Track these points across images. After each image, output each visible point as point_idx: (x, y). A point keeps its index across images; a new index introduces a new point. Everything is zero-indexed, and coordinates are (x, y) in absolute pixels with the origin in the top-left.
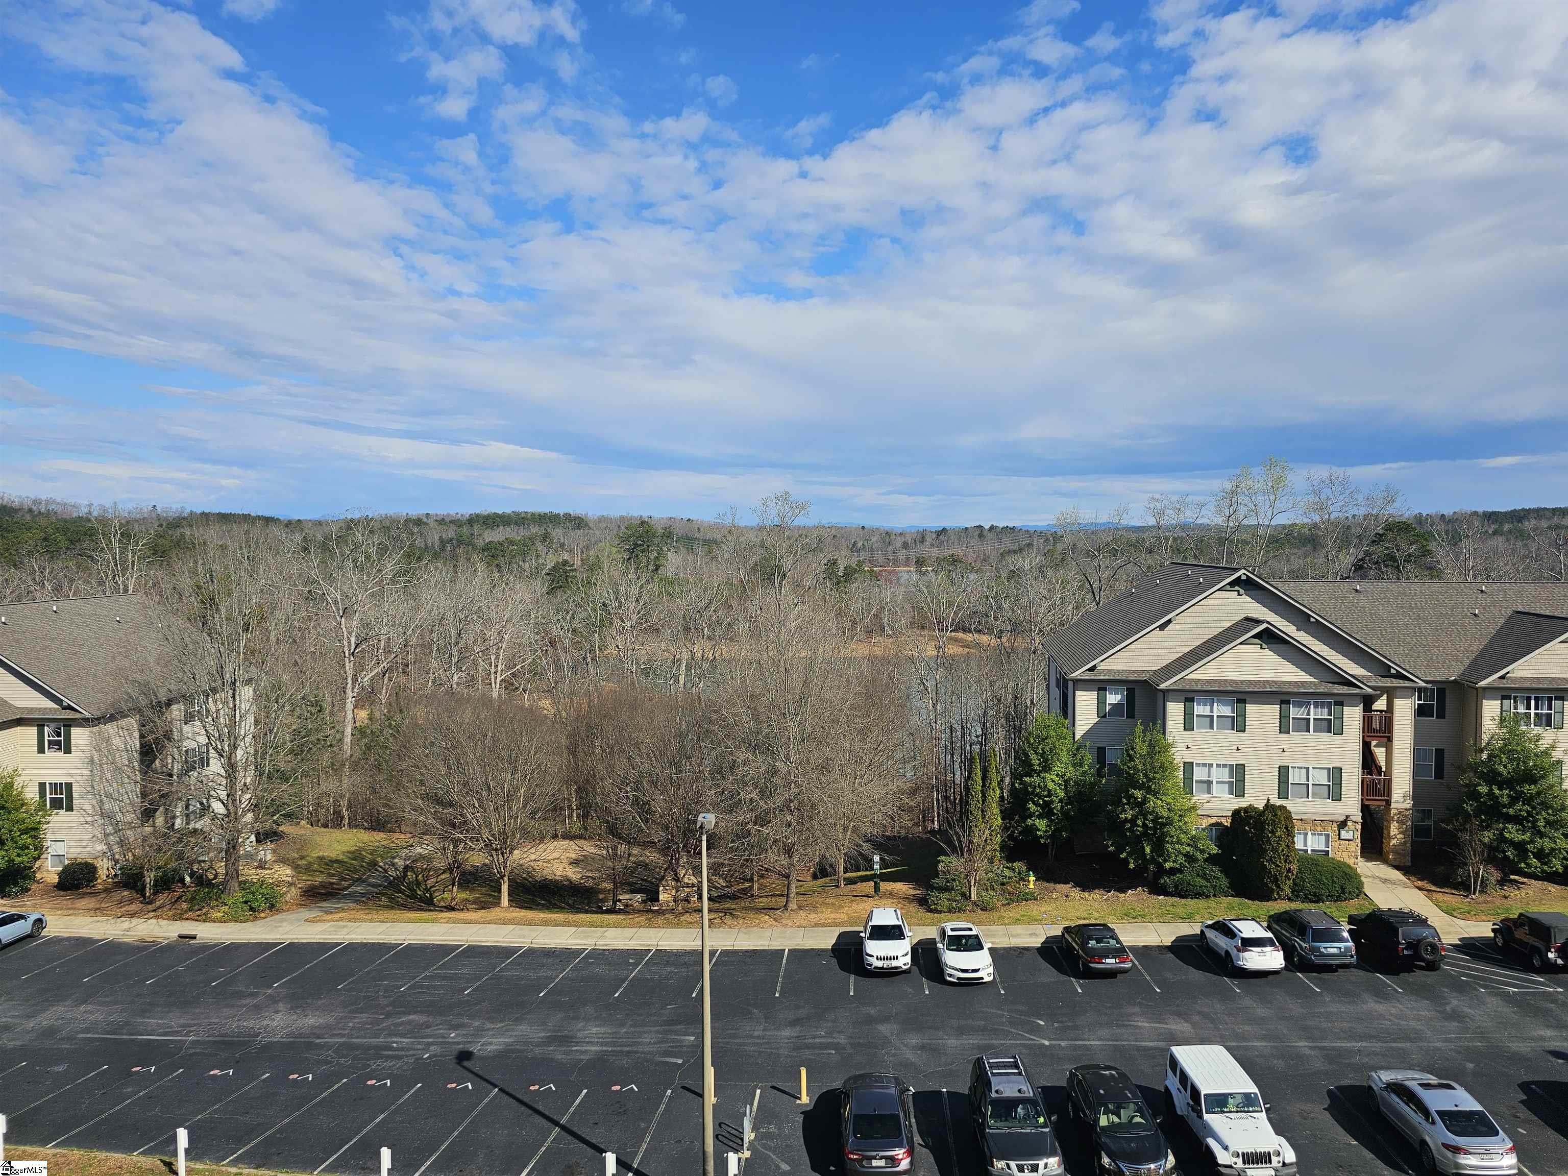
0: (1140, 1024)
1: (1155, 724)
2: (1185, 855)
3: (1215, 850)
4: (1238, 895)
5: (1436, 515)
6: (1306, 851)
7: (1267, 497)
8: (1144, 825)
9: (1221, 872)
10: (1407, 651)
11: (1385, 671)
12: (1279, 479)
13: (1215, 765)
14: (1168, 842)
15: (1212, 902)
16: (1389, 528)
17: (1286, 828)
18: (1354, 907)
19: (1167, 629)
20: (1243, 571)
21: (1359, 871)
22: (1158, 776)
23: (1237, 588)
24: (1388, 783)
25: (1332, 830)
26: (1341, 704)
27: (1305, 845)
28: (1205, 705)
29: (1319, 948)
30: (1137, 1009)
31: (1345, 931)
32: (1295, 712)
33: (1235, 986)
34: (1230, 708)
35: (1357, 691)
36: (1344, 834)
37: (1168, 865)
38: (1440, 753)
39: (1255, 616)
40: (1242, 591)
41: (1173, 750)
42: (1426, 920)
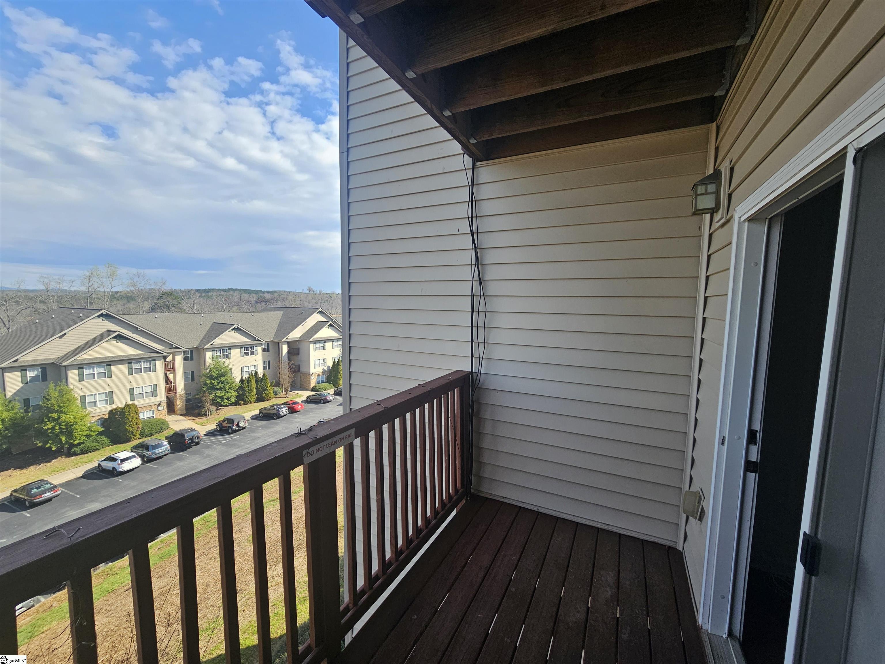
0: (70, 514)
1: (61, 381)
2: (85, 436)
3: (101, 429)
4: (115, 444)
5: (178, 290)
6: (144, 419)
7: (108, 279)
8: (60, 428)
9: (105, 437)
10: (178, 339)
11: (171, 347)
12: (114, 272)
13: (97, 394)
14: (75, 432)
15: (102, 451)
16: (164, 294)
17: (136, 412)
18: (168, 433)
19: (64, 337)
20: (104, 311)
21: (167, 420)
22: (67, 405)
23: (101, 318)
24: (175, 387)
25: (155, 408)
26: (155, 360)
27: (144, 416)
28: (90, 369)
29: (155, 452)
30: (68, 509)
31: (165, 443)
32: (134, 366)
33: (119, 479)
34: (103, 369)
35: (161, 355)
36: (160, 408)
37: (75, 443)
38: (193, 373)
39: (112, 329)
40: (104, 319)
41: (73, 392)
42: (194, 429)
